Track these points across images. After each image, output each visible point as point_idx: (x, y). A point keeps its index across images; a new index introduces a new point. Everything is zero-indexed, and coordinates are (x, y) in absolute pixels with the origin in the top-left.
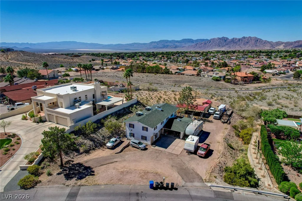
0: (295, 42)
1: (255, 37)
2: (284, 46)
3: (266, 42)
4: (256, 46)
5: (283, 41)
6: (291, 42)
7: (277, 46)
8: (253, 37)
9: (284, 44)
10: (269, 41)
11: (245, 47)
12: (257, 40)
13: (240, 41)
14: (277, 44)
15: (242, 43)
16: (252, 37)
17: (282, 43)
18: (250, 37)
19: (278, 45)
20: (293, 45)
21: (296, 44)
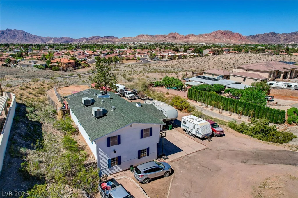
0: (61, 38)
1: (22, 31)
2: (53, 41)
3: (35, 37)
4: (26, 40)
5: (51, 37)
6: (58, 38)
7: (47, 41)
8: (20, 31)
9: (53, 40)
10: (39, 36)
11: (13, 40)
12: (25, 34)
13: (5, 34)
14: (47, 40)
15: (7, 37)
16: (18, 31)
17: (51, 39)
18: (15, 30)
19: (49, 41)
20: (60, 41)
21: (63, 40)
